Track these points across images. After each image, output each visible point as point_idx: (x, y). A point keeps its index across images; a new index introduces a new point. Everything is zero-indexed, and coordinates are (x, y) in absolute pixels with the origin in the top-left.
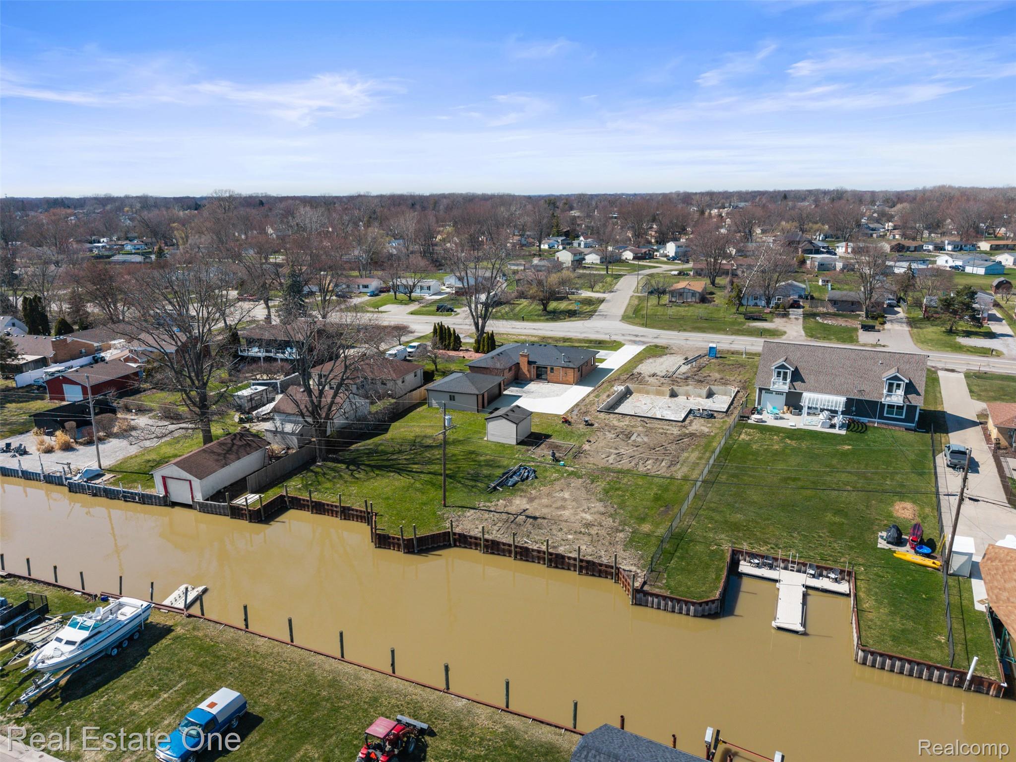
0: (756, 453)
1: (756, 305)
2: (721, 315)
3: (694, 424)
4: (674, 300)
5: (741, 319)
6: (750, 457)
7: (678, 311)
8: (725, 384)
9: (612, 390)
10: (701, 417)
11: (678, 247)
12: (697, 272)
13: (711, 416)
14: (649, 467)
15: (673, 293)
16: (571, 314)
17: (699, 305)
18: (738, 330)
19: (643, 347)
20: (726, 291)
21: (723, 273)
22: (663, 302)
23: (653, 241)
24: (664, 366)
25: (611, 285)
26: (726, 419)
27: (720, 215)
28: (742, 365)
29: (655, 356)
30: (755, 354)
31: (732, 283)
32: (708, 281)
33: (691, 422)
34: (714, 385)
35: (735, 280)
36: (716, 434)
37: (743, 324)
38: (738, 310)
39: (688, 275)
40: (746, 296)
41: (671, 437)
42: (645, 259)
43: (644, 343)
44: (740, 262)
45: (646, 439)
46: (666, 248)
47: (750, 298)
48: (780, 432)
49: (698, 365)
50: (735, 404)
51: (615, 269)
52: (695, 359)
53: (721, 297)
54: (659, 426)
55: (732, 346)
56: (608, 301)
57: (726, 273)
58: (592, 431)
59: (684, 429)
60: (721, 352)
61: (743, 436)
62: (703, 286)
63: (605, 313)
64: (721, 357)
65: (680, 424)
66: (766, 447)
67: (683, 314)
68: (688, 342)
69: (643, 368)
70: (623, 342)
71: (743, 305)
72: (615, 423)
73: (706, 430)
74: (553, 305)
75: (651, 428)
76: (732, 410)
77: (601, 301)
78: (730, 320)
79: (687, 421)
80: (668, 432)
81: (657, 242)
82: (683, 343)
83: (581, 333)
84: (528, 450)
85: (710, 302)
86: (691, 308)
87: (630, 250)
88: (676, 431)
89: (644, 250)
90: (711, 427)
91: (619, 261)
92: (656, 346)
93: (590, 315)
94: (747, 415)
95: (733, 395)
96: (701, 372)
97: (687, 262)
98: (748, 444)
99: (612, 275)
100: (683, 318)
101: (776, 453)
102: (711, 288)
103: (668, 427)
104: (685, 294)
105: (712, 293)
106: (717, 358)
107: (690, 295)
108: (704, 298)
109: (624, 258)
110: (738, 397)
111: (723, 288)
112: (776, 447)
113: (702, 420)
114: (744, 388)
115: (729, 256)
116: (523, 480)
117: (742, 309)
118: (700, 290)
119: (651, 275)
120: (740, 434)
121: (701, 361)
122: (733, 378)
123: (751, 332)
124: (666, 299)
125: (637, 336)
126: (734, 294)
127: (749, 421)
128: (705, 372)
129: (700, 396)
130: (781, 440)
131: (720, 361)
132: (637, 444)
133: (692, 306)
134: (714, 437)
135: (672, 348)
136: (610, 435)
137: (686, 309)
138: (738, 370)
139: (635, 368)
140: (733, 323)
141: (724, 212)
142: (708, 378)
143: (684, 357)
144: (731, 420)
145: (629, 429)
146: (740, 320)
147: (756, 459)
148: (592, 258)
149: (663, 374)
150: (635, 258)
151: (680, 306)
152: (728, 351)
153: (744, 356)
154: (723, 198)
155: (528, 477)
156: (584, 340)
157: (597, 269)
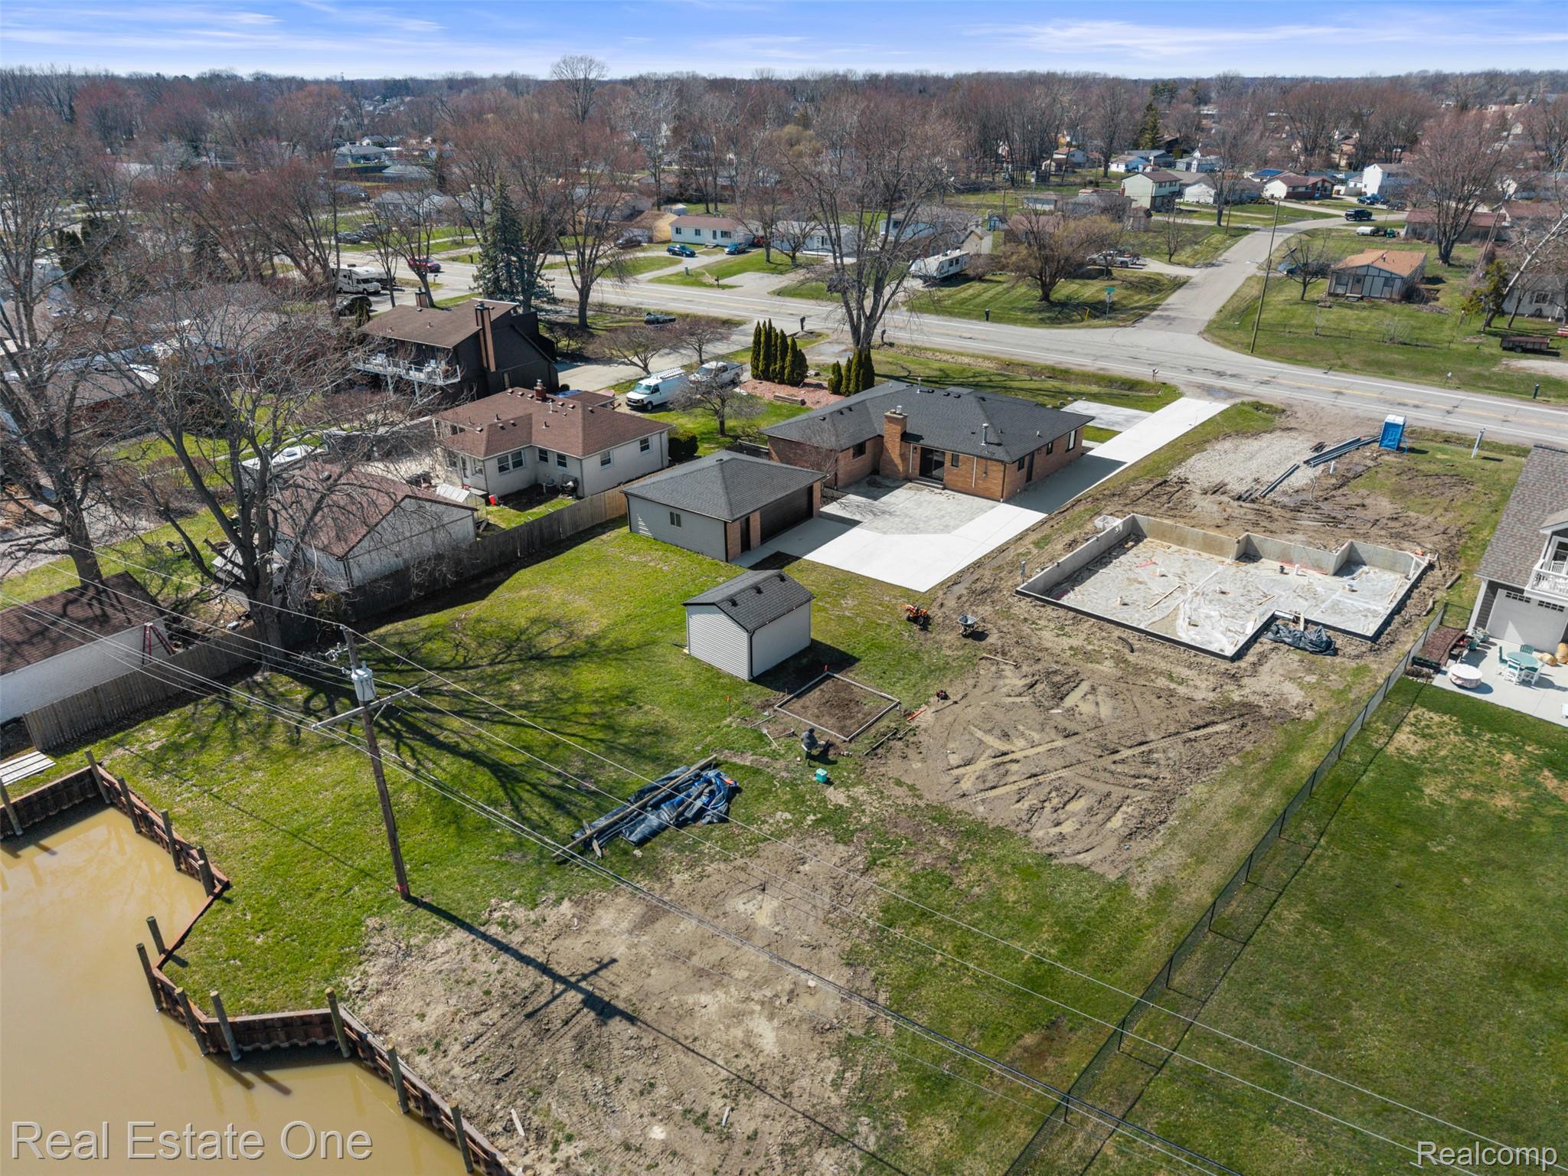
0: (1427, 823)
1: (1539, 314)
2: (1446, 333)
3: (1266, 667)
4: (1340, 291)
5: (1493, 346)
6: (1407, 833)
7: (1342, 319)
8: (1399, 537)
9: (1089, 527)
10: (1296, 645)
11: (1389, 175)
12: (1414, 231)
13: (1327, 648)
14: (1067, 828)
15: (1339, 276)
16: (1100, 311)
17: (1397, 307)
18: (1479, 376)
19: (1222, 406)
20: (1471, 277)
21: (1476, 236)
22: (1313, 294)
23: (1343, 163)
24: (1253, 465)
25: (1217, 249)
26: (1370, 660)
27: (1502, 116)
28: (1463, 480)
29: (1242, 433)
30: (1507, 449)
31: (1490, 258)
32: (1434, 251)
33: (1263, 658)
34: (1366, 536)
35: (1499, 252)
36: (1321, 717)
37: (1494, 359)
38: (1488, 324)
39: (1393, 235)
40: (1516, 294)
41: (1182, 713)
42: (1312, 198)
43: (1230, 393)
44: (1518, 212)
45: (1105, 711)
46: (1361, 176)
47: (1528, 295)
48: (1526, 739)
49: (1342, 468)
50: (1410, 610)
51: (1236, 217)
52: (1340, 452)
53: (1455, 289)
54: (1163, 665)
55: (1451, 420)
56: (1195, 285)
57: (1482, 234)
58: (969, 660)
59: (1230, 687)
60: (1417, 433)
61: (1404, 738)
62: (1417, 263)
63: (1172, 314)
64: (1412, 450)
65: (1223, 665)
66: (1467, 795)
67: (1353, 326)
68: (1341, 401)
69: (1200, 465)
70: (1182, 388)
71: (1503, 313)
72: (1048, 638)
73: (1295, 695)
74: (1065, 289)
75: (1139, 670)
76: (1397, 631)
77: (1178, 284)
78: (1463, 348)
79: (1251, 657)
80: (1182, 690)
81: (1350, 165)
82: (1324, 401)
83: (1096, 358)
84: (767, 705)
85: (1425, 300)
86: (1375, 314)
87: (1284, 180)
88: (1202, 689)
89: (1312, 180)
90: (1312, 687)
91: (1255, 199)
92: (1258, 406)
93: (1138, 315)
94: (1434, 659)
95: (1414, 575)
96: (1345, 490)
97: (1401, 209)
98: (1411, 772)
99: (1227, 229)
100: (1347, 337)
101: (1499, 830)
102: (1437, 268)
103: (1185, 672)
104: (1368, 280)
105: (1437, 280)
106: (1400, 449)
107: (1380, 282)
108: (1412, 292)
109: (1267, 194)
110: (1423, 588)
111: (1466, 268)
112: (1503, 801)
113: (1295, 656)
114: (1451, 555)
115: (1498, 199)
116: (681, 823)
117: (1500, 323)
118: (1406, 272)
119: (1312, 234)
120: (1397, 728)
121: (1356, 456)
122: (1426, 519)
123: (1510, 382)
124: (1321, 288)
125: (1220, 374)
126: (1486, 286)
127: (1438, 681)
128: (1354, 494)
129: (1318, 567)
130: (1525, 771)
131: (1406, 460)
132: (1072, 726)
133: (1378, 307)
134: (1312, 727)
135: (1294, 414)
136: (1014, 680)
137: (1364, 314)
138: (1449, 494)
139: (1180, 462)
140: (1470, 357)
141: (1511, 110)
142: (1359, 512)
143: (1315, 442)
144: (1386, 666)
145: (1077, 664)
146: (1486, 350)
147: (1422, 849)
148: (1198, 193)
149: (1241, 489)
150: (1290, 196)
151: (1350, 307)
152: (1437, 433)
153: (1475, 451)
154: (1516, 85)
155: (700, 813)
156: (1094, 375)
157: (1202, 216)
